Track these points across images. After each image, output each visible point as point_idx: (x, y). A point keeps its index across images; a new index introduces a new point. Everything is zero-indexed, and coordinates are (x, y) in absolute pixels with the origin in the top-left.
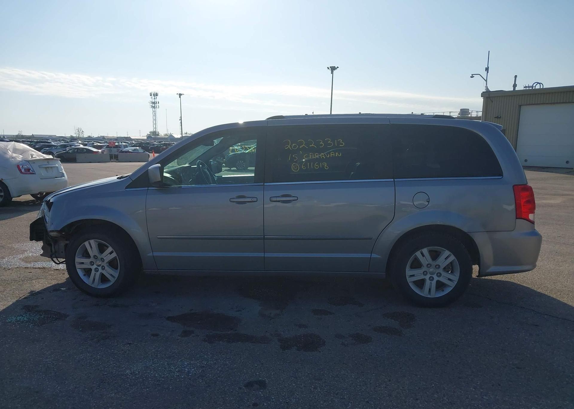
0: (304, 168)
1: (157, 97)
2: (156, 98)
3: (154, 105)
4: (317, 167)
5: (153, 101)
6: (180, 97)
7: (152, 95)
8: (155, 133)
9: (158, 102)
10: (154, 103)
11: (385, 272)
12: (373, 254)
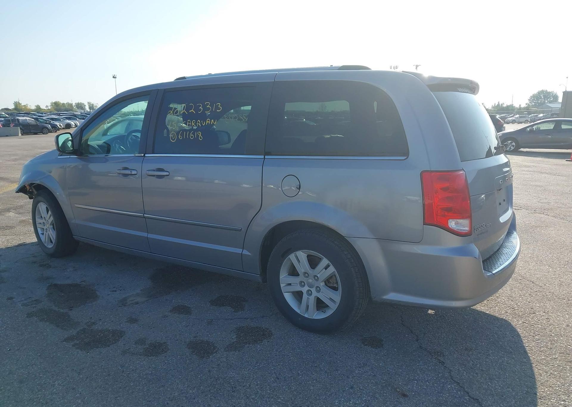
0: (181, 137)
4: (192, 137)
7: (392, 68)
11: (259, 274)
12: (245, 249)
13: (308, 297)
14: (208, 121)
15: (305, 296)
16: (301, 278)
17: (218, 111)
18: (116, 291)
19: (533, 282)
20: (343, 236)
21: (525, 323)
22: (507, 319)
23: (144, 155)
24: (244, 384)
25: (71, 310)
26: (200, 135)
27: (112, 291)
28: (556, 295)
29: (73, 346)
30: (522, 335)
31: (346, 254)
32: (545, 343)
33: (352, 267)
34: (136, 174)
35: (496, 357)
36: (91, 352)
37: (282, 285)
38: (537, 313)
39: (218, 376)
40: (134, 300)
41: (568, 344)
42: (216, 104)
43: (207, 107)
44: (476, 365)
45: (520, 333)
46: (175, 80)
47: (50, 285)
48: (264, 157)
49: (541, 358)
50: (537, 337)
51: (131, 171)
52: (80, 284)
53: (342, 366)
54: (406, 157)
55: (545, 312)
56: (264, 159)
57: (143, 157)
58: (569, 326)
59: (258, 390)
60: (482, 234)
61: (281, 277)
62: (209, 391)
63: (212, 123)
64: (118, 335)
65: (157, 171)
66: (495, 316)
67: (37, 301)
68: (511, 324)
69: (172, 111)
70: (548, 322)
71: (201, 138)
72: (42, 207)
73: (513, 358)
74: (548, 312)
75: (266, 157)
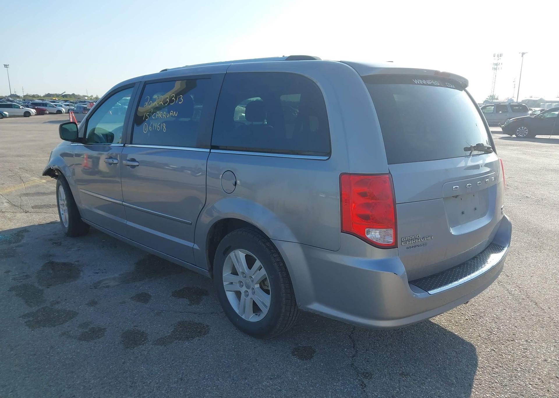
0: (151, 129)
1: (501, 57)
2: (500, 59)
3: (496, 67)
4: (159, 128)
5: (496, 62)
6: (522, 56)
7: (496, 56)
8: (493, 97)
9: (502, 64)
10: (496, 64)
11: (208, 270)
12: (196, 244)
13: (246, 298)
14: (172, 113)
15: (243, 296)
16: (240, 277)
17: (180, 103)
18: (97, 273)
19: (536, 304)
20: (269, 238)
21: (494, 350)
22: (474, 344)
23: (124, 145)
24: (146, 381)
25: (48, 287)
26: (164, 127)
27: (95, 273)
28: (556, 322)
29: (25, 323)
30: (480, 364)
31: (275, 257)
32: (502, 378)
33: (279, 271)
34: (117, 163)
35: (431, 387)
36: (36, 330)
37: (225, 283)
38: (516, 341)
39: (128, 368)
40: (108, 283)
41: (531, 383)
42: (179, 97)
43: (173, 99)
44: (401, 393)
45: (480, 362)
46: (160, 72)
47: (49, 262)
48: (210, 151)
49: (485, 395)
50: (497, 369)
51: (113, 160)
52: (74, 263)
53: (254, 375)
54: (328, 157)
55: (527, 341)
56: (209, 153)
57: (123, 147)
58: (546, 361)
59: (155, 389)
60: (415, 247)
61: (224, 275)
62: (110, 383)
63: (174, 115)
64: (71, 315)
65: (131, 161)
66: (462, 339)
67: (27, 276)
68: (475, 349)
69: (147, 102)
70: (524, 353)
71: (165, 130)
72: (61, 189)
73: (451, 391)
74: (531, 341)
75: (212, 151)
